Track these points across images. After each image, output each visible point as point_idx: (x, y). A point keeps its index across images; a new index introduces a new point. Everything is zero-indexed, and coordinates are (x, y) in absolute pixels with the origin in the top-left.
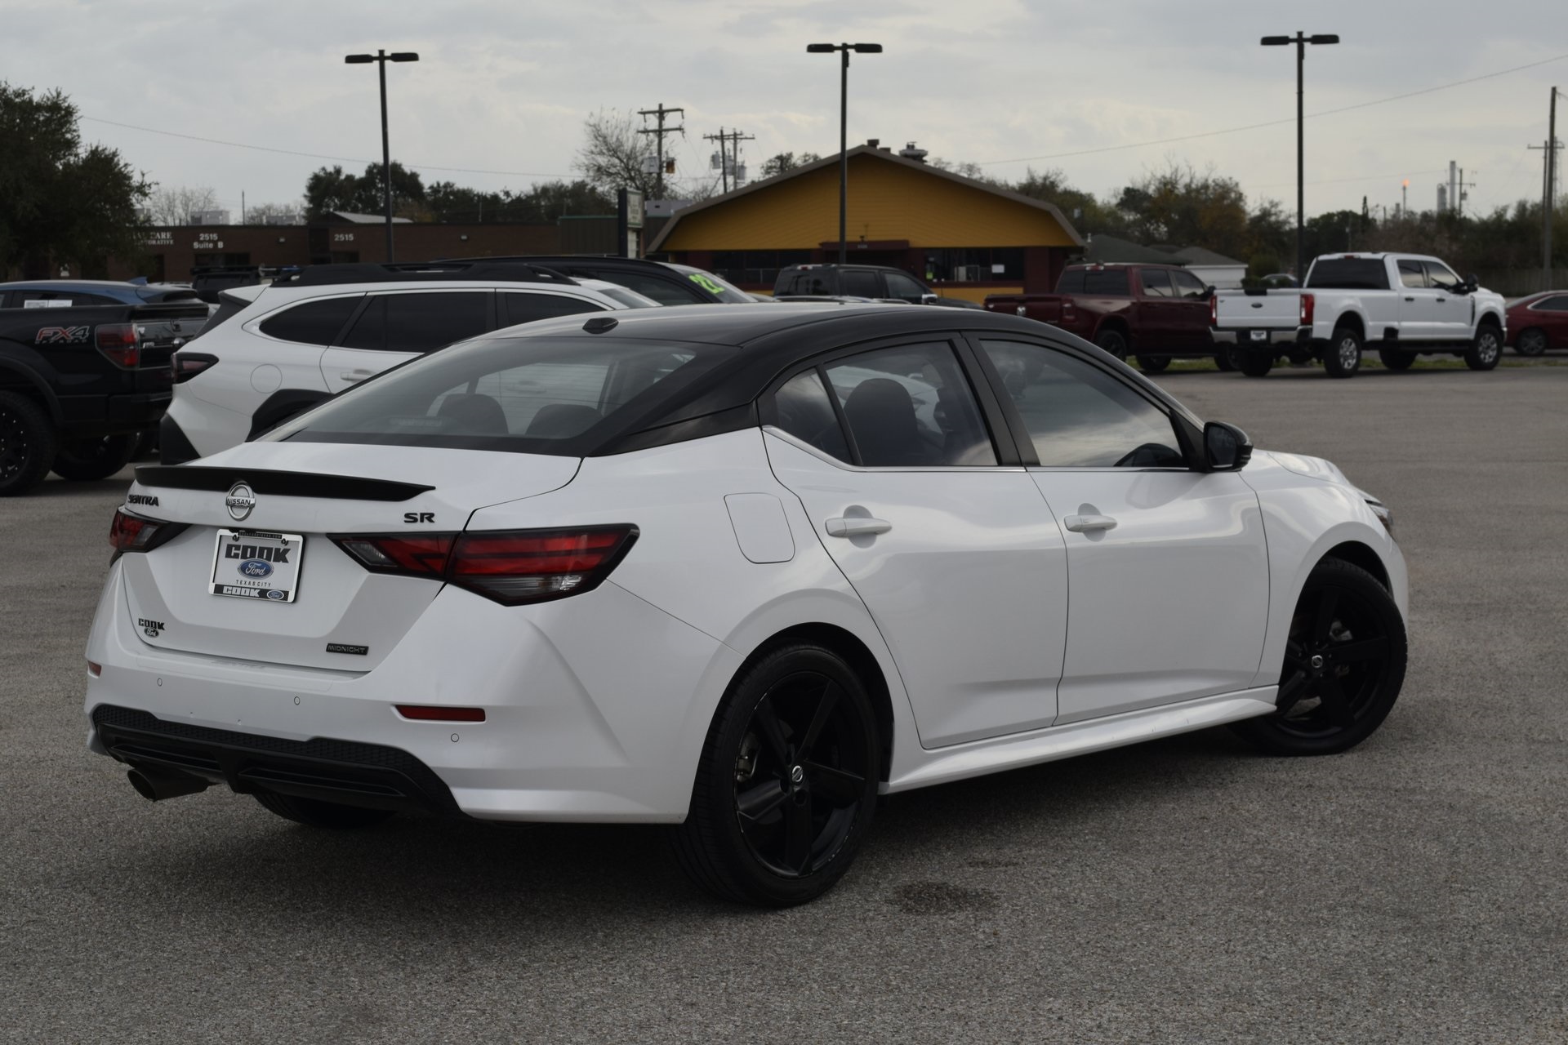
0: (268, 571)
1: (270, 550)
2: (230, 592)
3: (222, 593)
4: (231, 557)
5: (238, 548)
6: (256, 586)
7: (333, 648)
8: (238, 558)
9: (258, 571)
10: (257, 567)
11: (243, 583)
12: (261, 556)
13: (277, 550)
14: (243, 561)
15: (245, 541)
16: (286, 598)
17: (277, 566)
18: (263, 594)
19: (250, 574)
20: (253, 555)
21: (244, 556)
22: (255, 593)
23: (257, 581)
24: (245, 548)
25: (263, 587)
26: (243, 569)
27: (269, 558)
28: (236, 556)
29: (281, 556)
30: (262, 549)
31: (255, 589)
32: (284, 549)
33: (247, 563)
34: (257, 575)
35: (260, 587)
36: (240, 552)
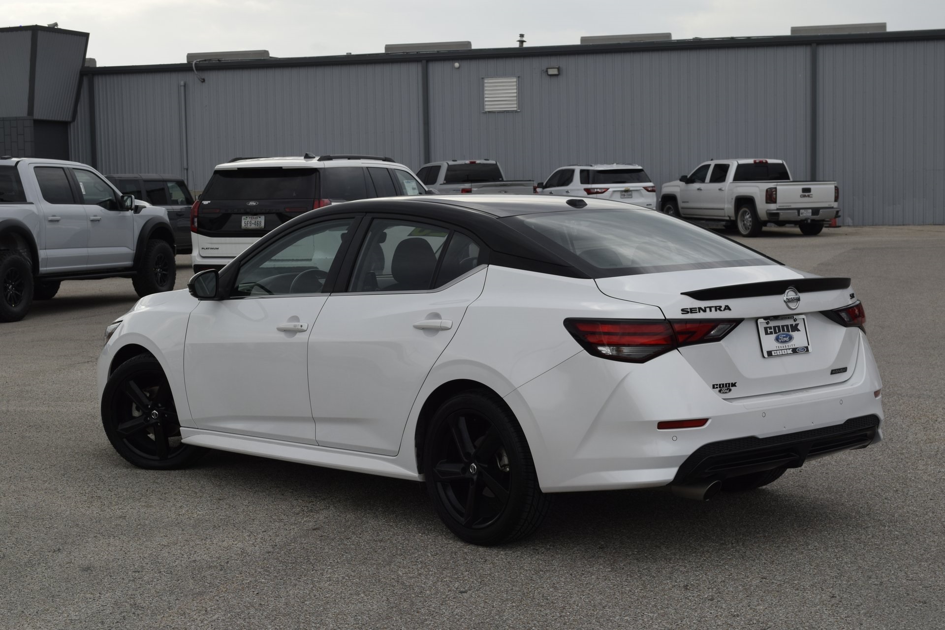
0: (791, 338)
1: (787, 326)
2: (776, 354)
3: (772, 356)
4: (769, 334)
5: (770, 328)
6: (790, 348)
7: (834, 372)
8: (772, 334)
9: (785, 339)
10: (784, 337)
11: (780, 347)
12: (783, 330)
13: (791, 325)
14: (776, 335)
15: (772, 324)
16: (808, 350)
17: (794, 334)
18: (795, 351)
19: (782, 342)
20: (779, 331)
21: (775, 333)
22: (790, 351)
23: (787, 345)
24: (775, 327)
25: (794, 347)
26: (777, 339)
27: (788, 331)
28: (771, 333)
29: (795, 328)
30: (783, 326)
31: (789, 349)
32: (795, 324)
33: (778, 336)
34: (786, 342)
35: (792, 347)
36: (773, 330)
